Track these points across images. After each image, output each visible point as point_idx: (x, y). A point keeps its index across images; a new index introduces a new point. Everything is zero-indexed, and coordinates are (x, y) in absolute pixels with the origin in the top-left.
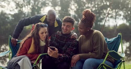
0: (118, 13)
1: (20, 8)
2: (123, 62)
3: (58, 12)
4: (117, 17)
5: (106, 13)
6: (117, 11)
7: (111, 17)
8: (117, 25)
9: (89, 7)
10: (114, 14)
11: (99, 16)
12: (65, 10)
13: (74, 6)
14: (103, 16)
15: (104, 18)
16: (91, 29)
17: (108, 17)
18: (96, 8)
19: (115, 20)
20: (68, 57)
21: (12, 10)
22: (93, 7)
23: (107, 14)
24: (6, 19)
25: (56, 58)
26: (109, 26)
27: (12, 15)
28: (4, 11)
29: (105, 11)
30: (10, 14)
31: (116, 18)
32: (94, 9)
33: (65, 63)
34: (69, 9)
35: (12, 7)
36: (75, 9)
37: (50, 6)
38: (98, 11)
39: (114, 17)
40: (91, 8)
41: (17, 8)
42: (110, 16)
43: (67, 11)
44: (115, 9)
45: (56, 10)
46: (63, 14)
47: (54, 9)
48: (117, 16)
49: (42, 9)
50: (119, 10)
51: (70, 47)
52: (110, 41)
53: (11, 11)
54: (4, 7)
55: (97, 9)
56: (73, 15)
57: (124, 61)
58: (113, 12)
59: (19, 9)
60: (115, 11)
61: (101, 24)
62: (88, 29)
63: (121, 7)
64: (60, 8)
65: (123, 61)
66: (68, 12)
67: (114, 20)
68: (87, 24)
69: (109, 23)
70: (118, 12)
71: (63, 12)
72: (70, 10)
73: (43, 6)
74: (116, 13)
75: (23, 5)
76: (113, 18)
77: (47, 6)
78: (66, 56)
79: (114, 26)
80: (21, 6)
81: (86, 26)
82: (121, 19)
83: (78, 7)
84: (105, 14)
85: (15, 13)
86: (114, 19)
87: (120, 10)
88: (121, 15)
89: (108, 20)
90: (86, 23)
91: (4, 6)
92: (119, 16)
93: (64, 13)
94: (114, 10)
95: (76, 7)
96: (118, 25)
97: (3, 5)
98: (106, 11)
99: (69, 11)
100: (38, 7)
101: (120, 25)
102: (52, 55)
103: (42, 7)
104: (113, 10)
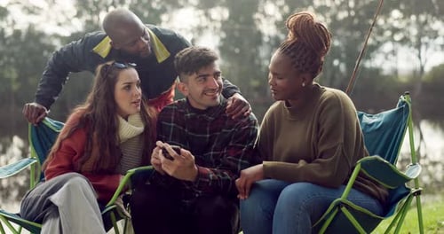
0: (426, 28)
1: (92, 13)
2: (414, 194)
3: (219, 25)
4: (425, 39)
5: (384, 27)
6: (422, 18)
7: (404, 41)
8: (422, 68)
9: (325, 6)
10: (414, 31)
11: (362, 38)
12: (242, 19)
13: (276, 5)
14: (374, 39)
15: (379, 44)
16: (314, 83)
17: (393, 41)
18: (349, 9)
19: (417, 51)
20: (228, 180)
21: (65, 23)
22: (339, 8)
23: (388, 29)
24: (45, 53)
25: (189, 183)
26: (396, 72)
27: (63, 39)
28: (37, 25)
29: (381, 21)
30: (56, 36)
31: (418, 46)
32: (342, 15)
33: (219, 198)
34: (257, 16)
35: (63, 13)
36: (279, 17)
37: (192, 5)
38: (356, 21)
39: (414, 40)
40: (333, 11)
41: (79, 15)
42: (398, 37)
43: (251, 22)
44: (417, 15)
45: (212, 20)
46: (237, 34)
47: (207, 15)
48: (424, 36)
49: (164, 17)
50: (430, 17)
51: (231, 144)
52: (373, 124)
53: (59, 24)
54: (36, 10)
55: (353, 13)
56: (269, 37)
57: (418, 193)
58: (409, 24)
59: (87, 17)
60: (418, 22)
61: (368, 64)
62: (304, 79)
63: (437, 7)
64: (226, 14)
65: (413, 190)
66: (255, 25)
67: (413, 52)
68: (299, 61)
69: (396, 62)
70: (426, 23)
71: (237, 26)
72: (259, 20)
73: (169, 7)
74: (421, 25)
75: (100, 6)
76: (410, 46)
77: (182, 7)
78: (223, 175)
79: (415, 72)
80: (94, 9)
81: (297, 67)
82: (439, 48)
83: (286, 9)
84: (381, 32)
85: (74, 31)
86: (412, 48)
87: (434, 15)
88: (439, 33)
89: (394, 53)
90: (298, 56)
91: (38, 8)
92: (430, 38)
93: (240, 31)
94: (413, 18)
95: (281, 8)
96: (427, 69)
97: (34, 7)
98: (386, 22)
99: (257, 23)
100: (151, 10)
101: (435, 70)
102: (175, 172)
103: (164, 11)
104: (409, 17)
